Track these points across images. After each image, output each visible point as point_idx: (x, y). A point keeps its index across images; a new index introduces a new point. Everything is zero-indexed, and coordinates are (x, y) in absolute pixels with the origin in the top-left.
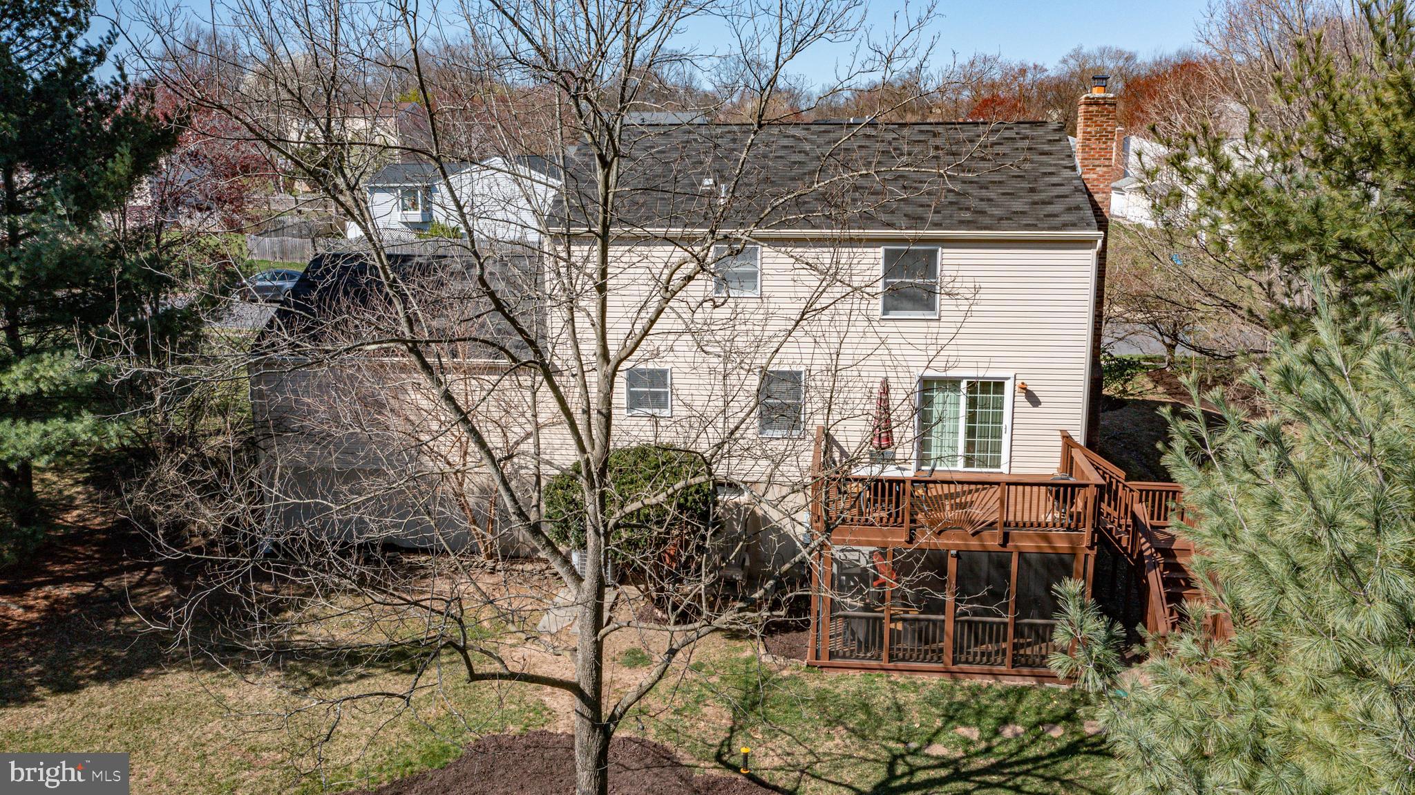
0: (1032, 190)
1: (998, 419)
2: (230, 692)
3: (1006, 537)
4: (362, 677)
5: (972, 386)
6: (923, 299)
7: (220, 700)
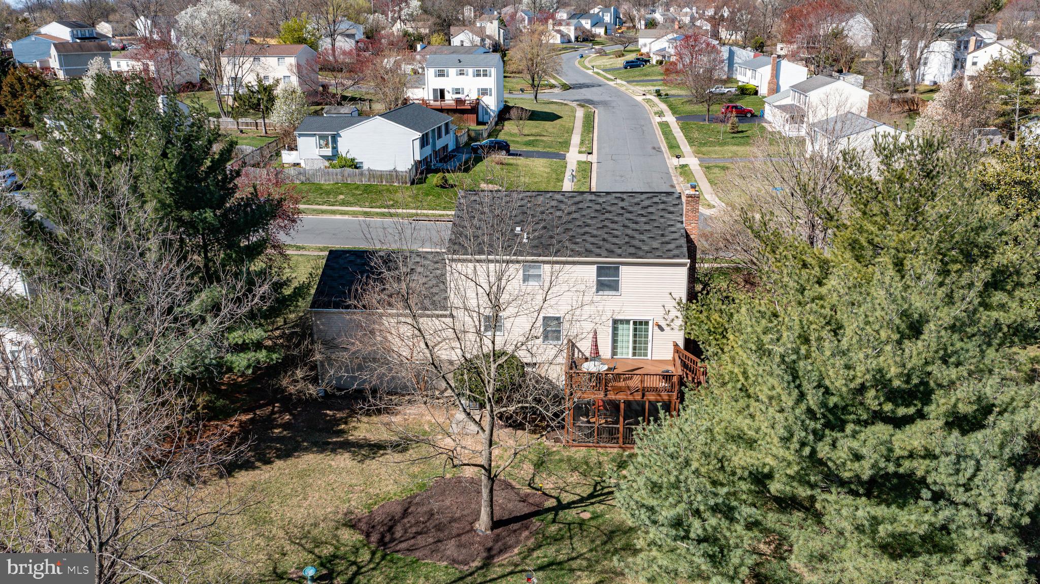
0: (663, 235)
1: (646, 336)
2: (333, 463)
3: (643, 395)
4: (383, 455)
5: (635, 323)
6: (613, 286)
7: (330, 466)
